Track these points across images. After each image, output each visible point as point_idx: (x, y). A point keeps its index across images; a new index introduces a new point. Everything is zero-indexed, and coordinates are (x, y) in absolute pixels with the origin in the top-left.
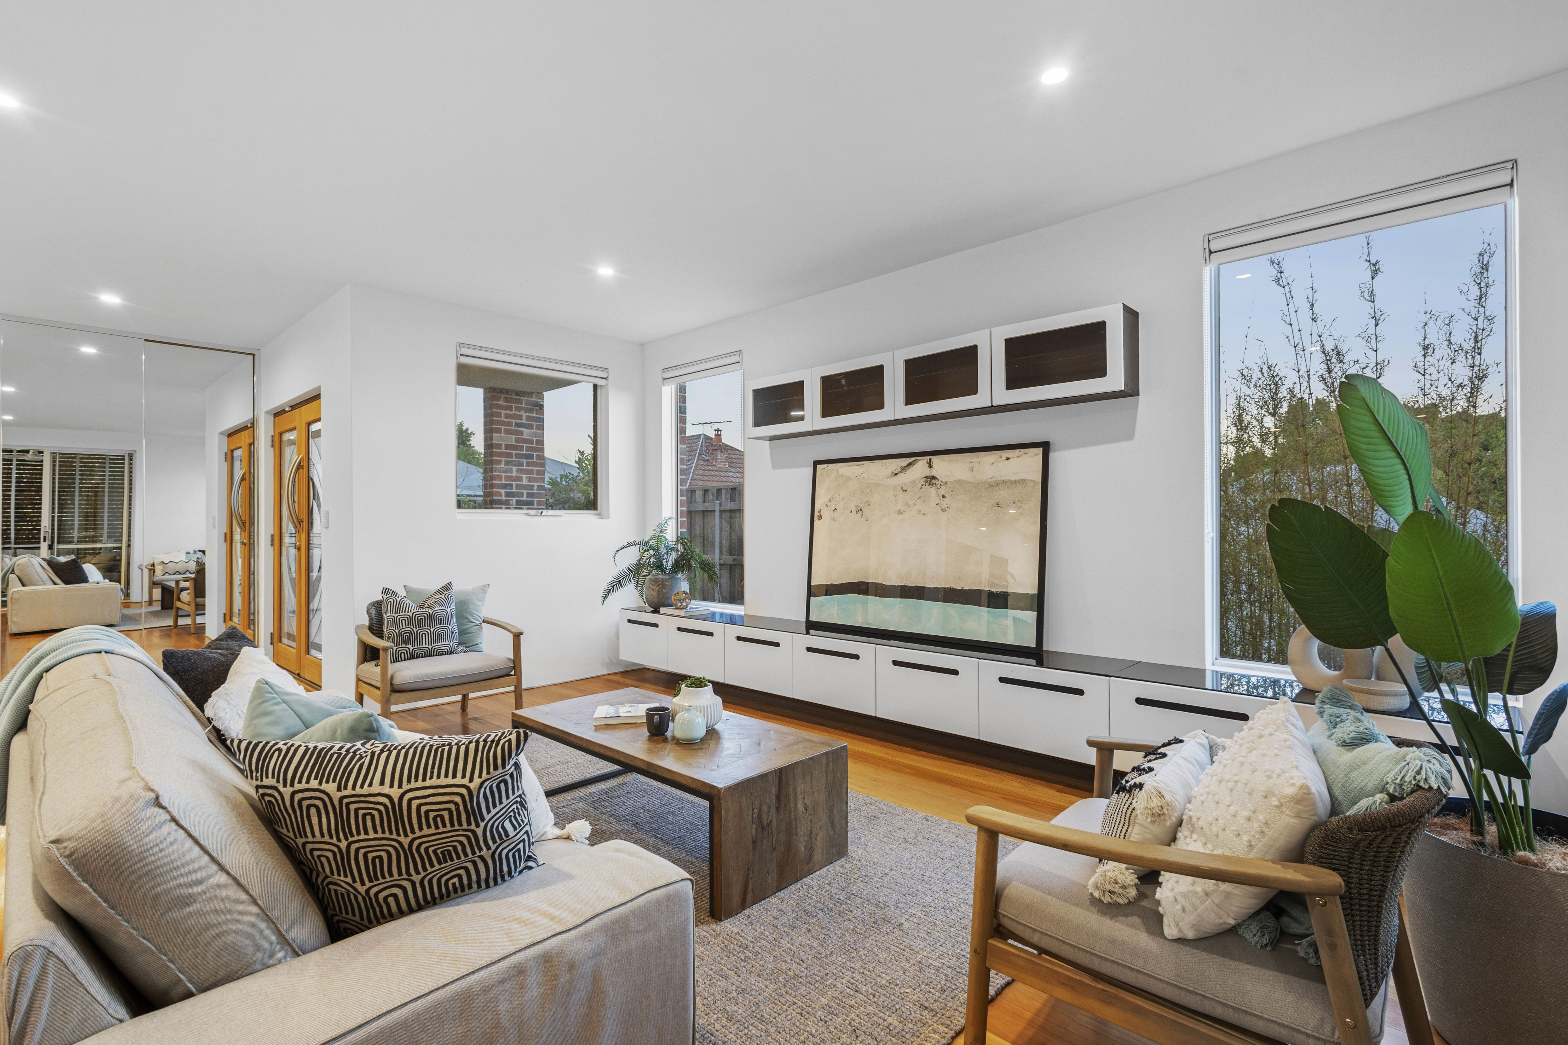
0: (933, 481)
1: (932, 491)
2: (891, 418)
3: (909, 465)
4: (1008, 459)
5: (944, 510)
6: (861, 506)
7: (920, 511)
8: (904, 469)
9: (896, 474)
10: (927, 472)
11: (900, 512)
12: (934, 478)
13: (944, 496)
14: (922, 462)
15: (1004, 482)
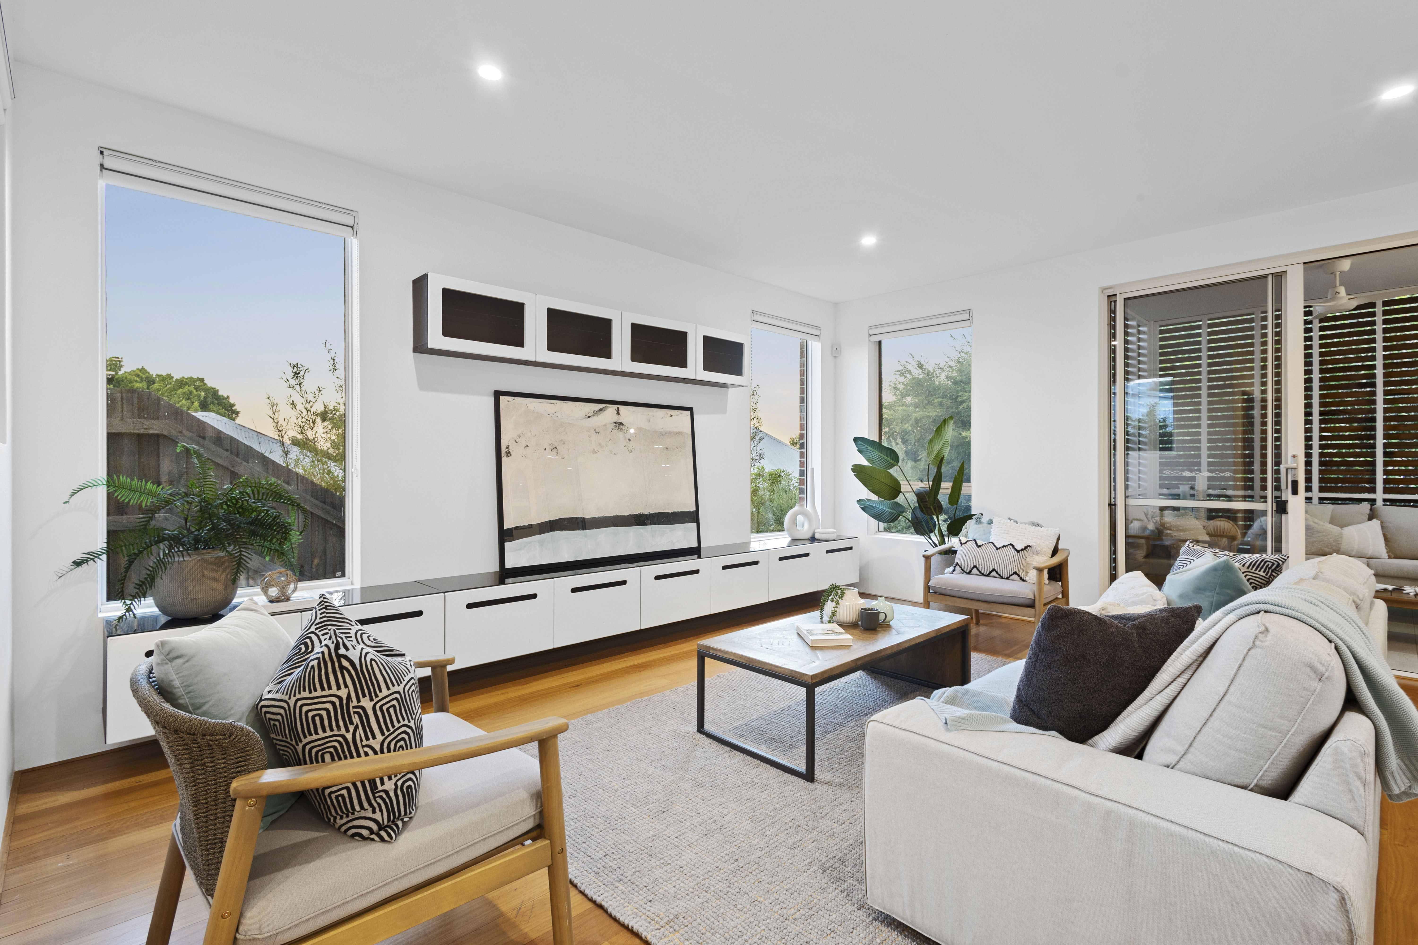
0: (621, 427)
1: (621, 435)
2: (617, 368)
3: (601, 410)
4: (671, 416)
5: (630, 451)
6: (556, 444)
7: (611, 451)
8: (596, 413)
9: (589, 417)
10: (616, 418)
11: (594, 452)
12: (621, 424)
13: (629, 440)
14: (612, 408)
15: (670, 432)
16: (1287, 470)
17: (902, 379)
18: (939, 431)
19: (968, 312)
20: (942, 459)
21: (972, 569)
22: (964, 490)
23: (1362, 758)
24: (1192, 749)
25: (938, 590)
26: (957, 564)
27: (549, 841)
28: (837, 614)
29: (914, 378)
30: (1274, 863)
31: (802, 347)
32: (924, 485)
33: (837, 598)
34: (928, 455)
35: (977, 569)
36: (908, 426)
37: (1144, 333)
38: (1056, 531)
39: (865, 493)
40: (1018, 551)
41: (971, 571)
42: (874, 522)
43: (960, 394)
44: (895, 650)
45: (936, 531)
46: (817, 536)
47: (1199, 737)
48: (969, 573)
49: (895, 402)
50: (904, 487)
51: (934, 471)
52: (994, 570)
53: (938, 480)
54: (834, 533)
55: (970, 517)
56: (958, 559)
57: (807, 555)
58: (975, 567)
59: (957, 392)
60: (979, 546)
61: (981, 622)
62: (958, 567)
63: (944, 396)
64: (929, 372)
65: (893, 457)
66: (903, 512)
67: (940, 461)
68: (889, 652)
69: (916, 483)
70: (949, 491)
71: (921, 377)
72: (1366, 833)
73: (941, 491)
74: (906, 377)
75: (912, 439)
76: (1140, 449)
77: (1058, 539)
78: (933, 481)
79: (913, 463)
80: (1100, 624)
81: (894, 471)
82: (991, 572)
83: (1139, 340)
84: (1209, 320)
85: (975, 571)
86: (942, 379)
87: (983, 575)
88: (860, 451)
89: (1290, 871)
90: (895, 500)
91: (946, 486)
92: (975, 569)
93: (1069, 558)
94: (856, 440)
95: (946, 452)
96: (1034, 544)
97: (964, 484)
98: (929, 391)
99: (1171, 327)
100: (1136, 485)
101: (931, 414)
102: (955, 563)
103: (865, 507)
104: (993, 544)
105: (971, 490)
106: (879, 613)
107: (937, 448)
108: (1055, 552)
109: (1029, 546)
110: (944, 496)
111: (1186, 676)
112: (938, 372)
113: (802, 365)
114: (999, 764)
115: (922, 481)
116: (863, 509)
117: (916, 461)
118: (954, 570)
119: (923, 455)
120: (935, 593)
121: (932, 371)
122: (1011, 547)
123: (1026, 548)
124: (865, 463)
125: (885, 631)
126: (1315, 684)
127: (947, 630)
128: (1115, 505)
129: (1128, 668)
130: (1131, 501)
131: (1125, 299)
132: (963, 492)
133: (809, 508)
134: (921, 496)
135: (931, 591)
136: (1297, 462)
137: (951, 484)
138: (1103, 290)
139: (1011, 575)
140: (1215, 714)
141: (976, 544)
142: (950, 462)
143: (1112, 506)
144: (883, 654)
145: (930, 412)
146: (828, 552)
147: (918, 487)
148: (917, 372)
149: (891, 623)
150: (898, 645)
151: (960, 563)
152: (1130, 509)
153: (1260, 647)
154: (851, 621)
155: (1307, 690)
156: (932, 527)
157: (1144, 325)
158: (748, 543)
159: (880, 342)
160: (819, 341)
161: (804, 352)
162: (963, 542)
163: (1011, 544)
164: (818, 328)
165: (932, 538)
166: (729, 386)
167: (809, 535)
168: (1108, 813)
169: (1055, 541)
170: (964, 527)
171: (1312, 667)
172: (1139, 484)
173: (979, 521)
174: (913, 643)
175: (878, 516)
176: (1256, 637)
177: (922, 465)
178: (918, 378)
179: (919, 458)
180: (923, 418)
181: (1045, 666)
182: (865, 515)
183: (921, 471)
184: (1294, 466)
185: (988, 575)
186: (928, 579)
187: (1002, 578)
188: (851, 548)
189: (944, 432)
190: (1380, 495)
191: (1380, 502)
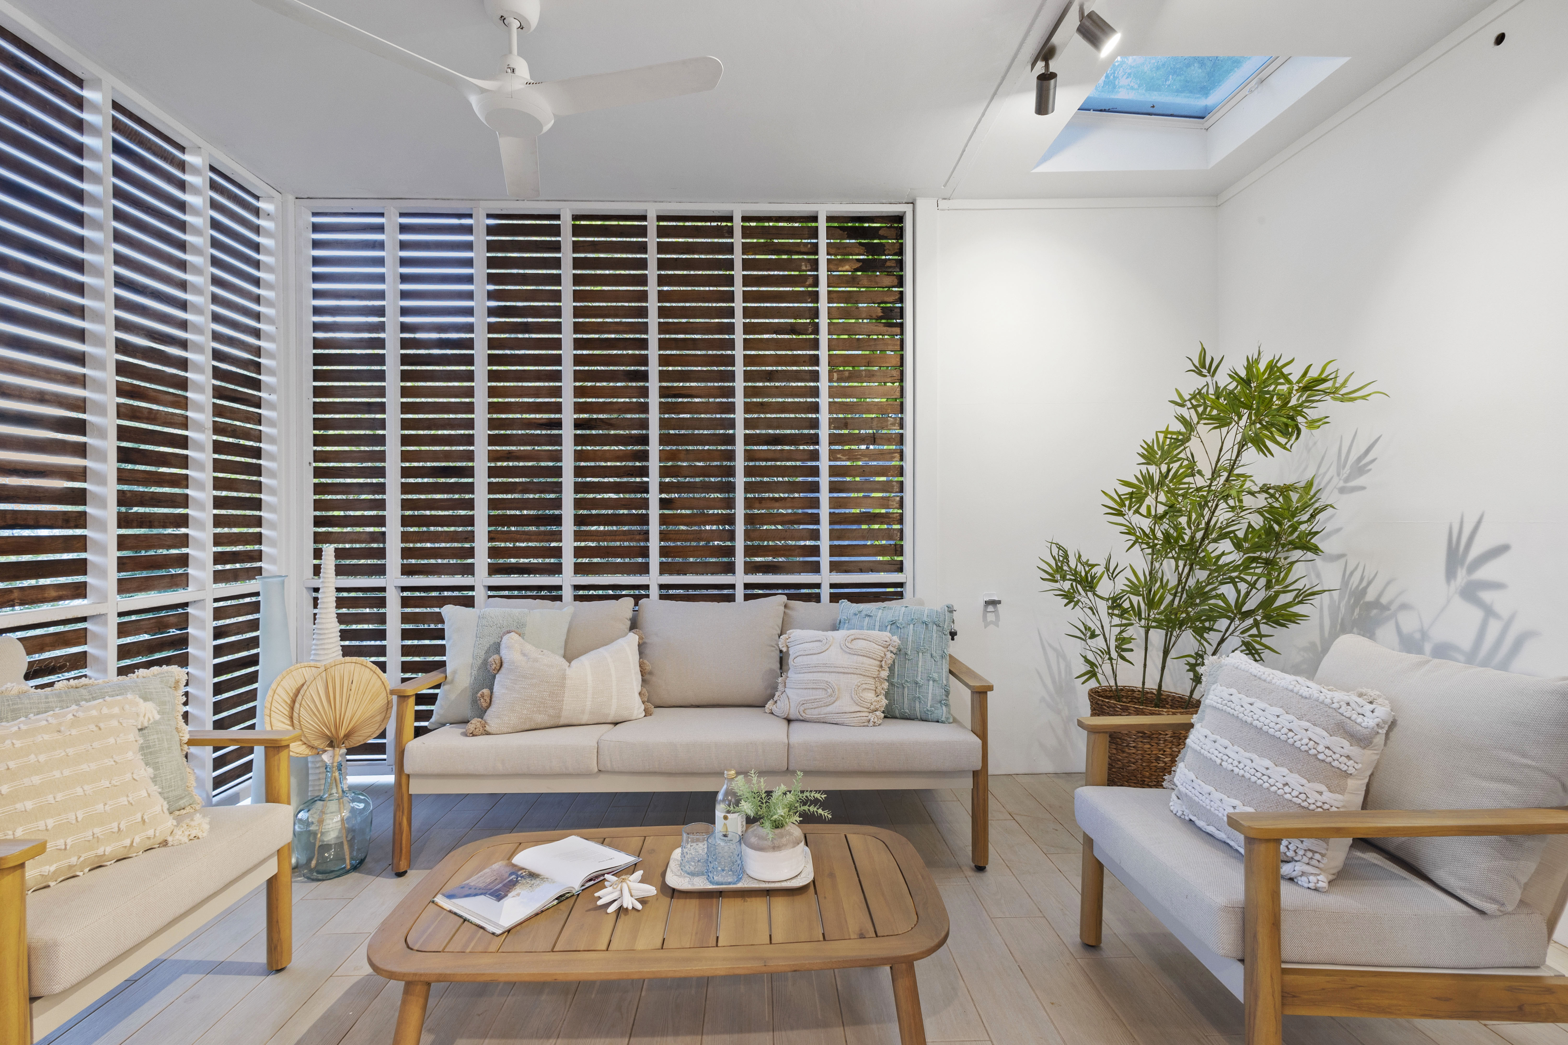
190: (654, 578)
191: (654, 592)
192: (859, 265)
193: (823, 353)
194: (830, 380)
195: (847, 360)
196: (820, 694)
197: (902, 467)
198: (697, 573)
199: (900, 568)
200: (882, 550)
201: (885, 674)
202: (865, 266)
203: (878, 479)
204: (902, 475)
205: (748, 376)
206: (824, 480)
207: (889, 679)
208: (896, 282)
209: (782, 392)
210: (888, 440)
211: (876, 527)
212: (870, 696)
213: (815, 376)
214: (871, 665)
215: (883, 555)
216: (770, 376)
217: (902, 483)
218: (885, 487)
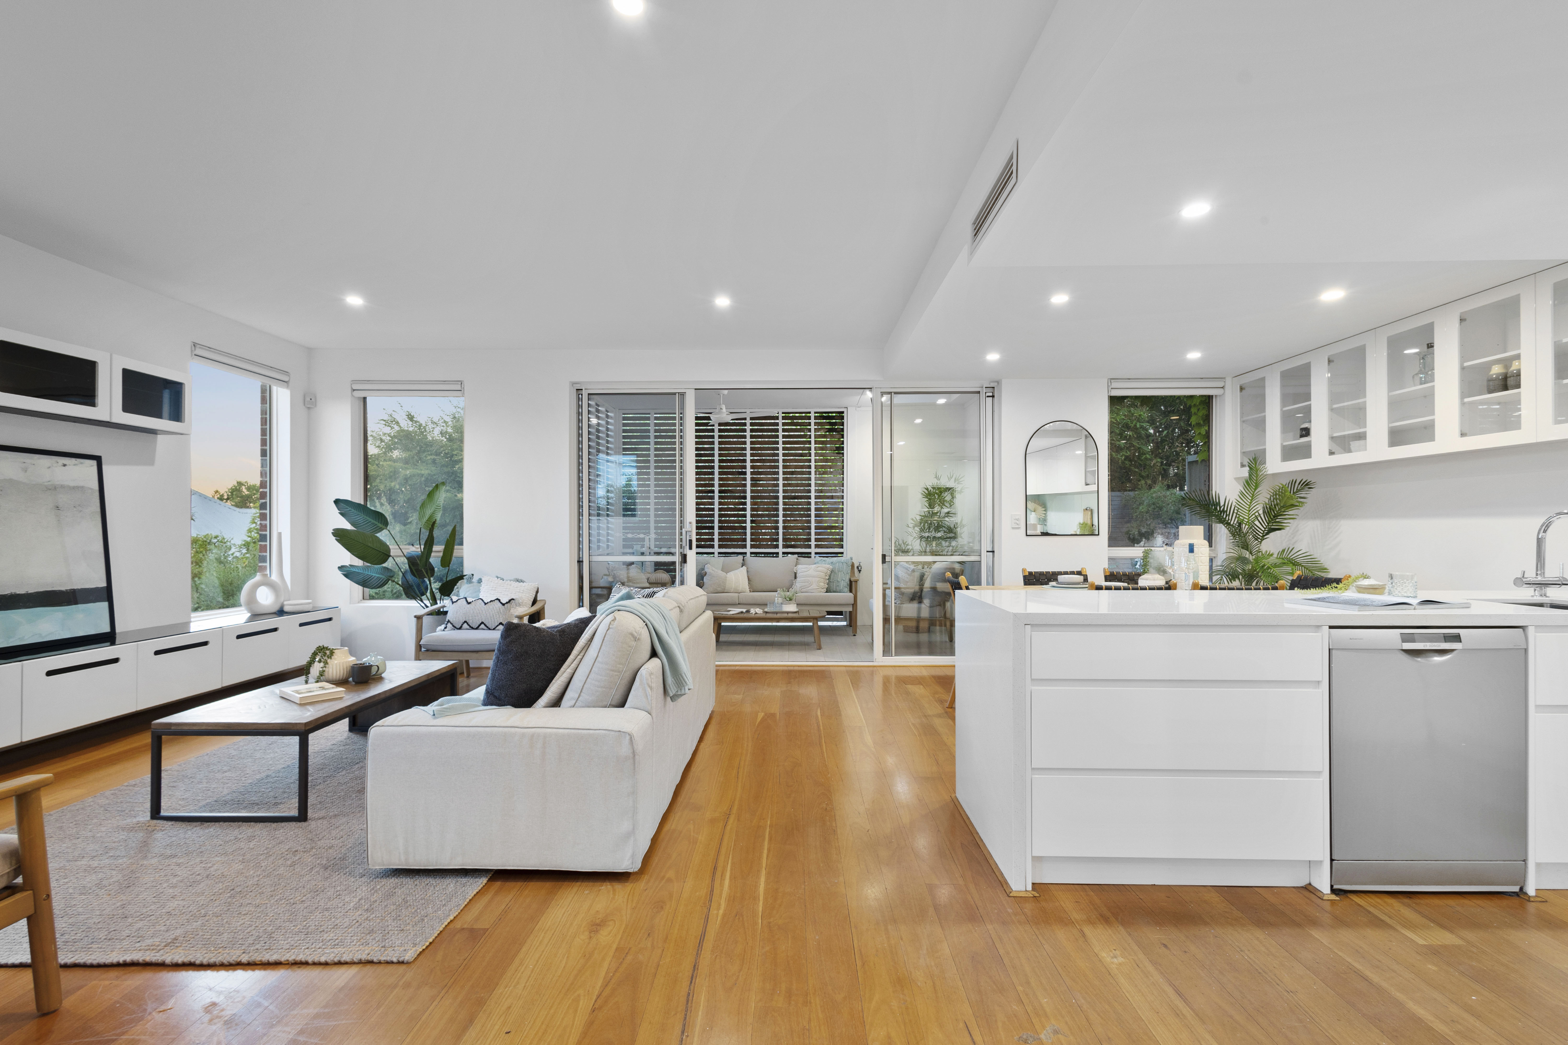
4: (65, 465)
15: (62, 487)
16: (686, 532)
17: (387, 430)
18: (431, 495)
19: (460, 383)
20: (434, 523)
21: (462, 625)
22: (456, 553)
23: (650, 676)
24: (582, 694)
25: (429, 647)
26: (449, 621)
27: (31, 892)
28: (326, 674)
29: (403, 431)
30: (606, 732)
31: (263, 391)
32: (416, 549)
33: (326, 658)
34: (420, 519)
35: (467, 624)
36: (395, 485)
37: (611, 418)
38: (535, 585)
39: (348, 558)
40: (503, 605)
41: (461, 627)
42: (358, 589)
43: (455, 453)
44: (388, 695)
45: (428, 594)
46: (286, 609)
47: (585, 685)
48: (460, 628)
49: (379, 454)
50: (394, 551)
51: (425, 534)
52: (482, 623)
53: (430, 543)
54: (309, 603)
55: (462, 577)
56: (449, 617)
57: (275, 630)
58: (465, 622)
59: (452, 450)
60: (469, 603)
61: (472, 675)
62: (449, 624)
63: (437, 454)
64: (420, 425)
65: (381, 520)
66: (392, 577)
67: (432, 526)
68: (383, 696)
69: (407, 547)
70: (441, 554)
71: (411, 429)
72: (652, 713)
73: (433, 554)
74: (392, 428)
75: (401, 498)
76: (608, 515)
77: (537, 592)
78: (425, 545)
79: (403, 527)
80: (537, 631)
81: (383, 535)
82: (480, 625)
83: (608, 423)
84: (655, 414)
85: (465, 626)
86: (435, 434)
87: (473, 628)
88: (341, 514)
89: (613, 733)
90: (384, 565)
91: (438, 549)
92: (466, 624)
93: (545, 606)
94: (337, 502)
95: (438, 517)
96: (517, 597)
97: (456, 547)
98: (421, 447)
99: (631, 415)
100: (605, 546)
101: (423, 472)
102: (447, 620)
103: (348, 572)
104: (482, 600)
105: (463, 552)
106: (372, 666)
107: (428, 512)
108: (534, 602)
109: (513, 599)
110: (435, 559)
111: (582, 654)
112: (431, 426)
113: (263, 412)
114: (470, 728)
115: (413, 545)
116: (346, 576)
117: (405, 525)
118: (446, 628)
119: (414, 517)
120: (427, 650)
121: (424, 425)
122: (497, 601)
123: (510, 601)
124: (347, 526)
125: (378, 682)
126: (633, 643)
127: (438, 674)
128: (582, 561)
129: (553, 656)
130: (595, 559)
131: (589, 394)
132: (454, 554)
133: (274, 577)
134: (412, 561)
135: (423, 649)
136: (691, 527)
137: (443, 547)
138: (573, 384)
139: (498, 626)
140: (592, 670)
141: (467, 601)
142: (444, 526)
143: (580, 562)
144: (377, 698)
145: (421, 470)
146: (301, 625)
147: (409, 551)
148: (406, 425)
149: (383, 675)
150: (391, 690)
151: (451, 620)
152: (593, 565)
153: (612, 628)
154: (341, 678)
155: (630, 647)
156: (424, 590)
157: (612, 412)
158: (187, 624)
159: (365, 399)
160: (288, 387)
161: (266, 398)
162: (454, 600)
163: (497, 599)
164: (286, 373)
165: (424, 602)
166: (159, 432)
167: (276, 608)
168: (533, 735)
169: (535, 594)
170: (456, 587)
171: (632, 635)
172: (608, 545)
173: (470, 580)
174: (405, 687)
175: (364, 583)
176: (610, 623)
177: (413, 528)
178: (408, 430)
179: (409, 521)
180: (414, 476)
181: (503, 663)
182: (348, 581)
183: (412, 535)
184: (690, 529)
185: (477, 628)
186: (419, 639)
187: (490, 629)
188: (330, 619)
189: (436, 497)
190: (748, 550)
191: (748, 554)
192: (827, 430)
193: (813, 464)
194: (815, 474)
195: (822, 467)
196: (806, 584)
197: (843, 508)
198: (765, 548)
199: (842, 547)
200: (836, 540)
201: (827, 577)
202: (829, 430)
203: (834, 512)
204: (843, 511)
205: (784, 473)
206: (813, 513)
207: (829, 579)
208: (841, 436)
209: (797, 479)
210: (838, 497)
211: (833, 531)
212: (822, 584)
213: (810, 473)
214: (823, 575)
215: (836, 542)
216: (792, 473)
217: (843, 514)
218: (836, 516)
